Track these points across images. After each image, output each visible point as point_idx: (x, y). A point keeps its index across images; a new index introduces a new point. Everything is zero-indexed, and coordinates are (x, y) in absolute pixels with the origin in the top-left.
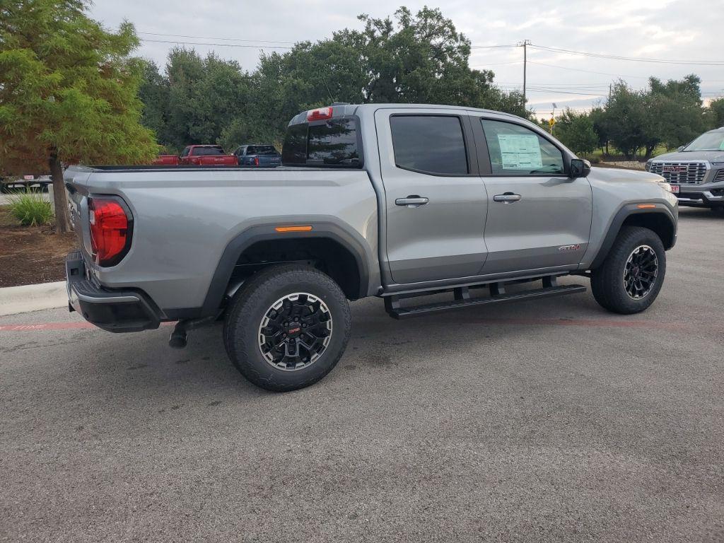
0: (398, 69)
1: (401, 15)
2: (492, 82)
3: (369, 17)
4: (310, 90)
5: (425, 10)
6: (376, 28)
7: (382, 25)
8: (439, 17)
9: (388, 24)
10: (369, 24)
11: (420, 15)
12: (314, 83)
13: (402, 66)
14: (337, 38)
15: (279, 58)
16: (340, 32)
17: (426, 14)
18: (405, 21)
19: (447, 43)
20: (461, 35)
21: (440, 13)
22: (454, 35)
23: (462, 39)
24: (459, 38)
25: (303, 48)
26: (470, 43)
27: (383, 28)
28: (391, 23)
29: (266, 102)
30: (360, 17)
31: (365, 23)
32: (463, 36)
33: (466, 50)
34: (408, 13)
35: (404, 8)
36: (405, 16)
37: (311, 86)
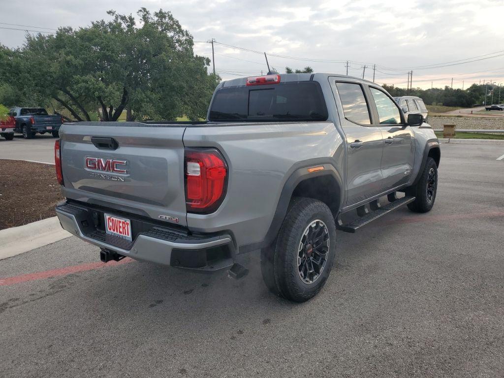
0: (148, 52)
1: (142, 14)
2: (209, 65)
3: (116, 13)
4: (81, 65)
5: (161, 12)
6: (122, 22)
7: (126, 20)
8: (171, 18)
9: (131, 19)
10: (117, 18)
11: (156, 14)
12: (84, 59)
13: (151, 51)
14: (96, 26)
15: (43, 38)
16: (98, 22)
17: (161, 15)
18: (145, 18)
19: (177, 37)
20: (186, 31)
21: (171, 15)
22: (181, 31)
23: (187, 35)
24: (185, 33)
25: (66, 32)
26: (193, 38)
27: (127, 22)
28: (134, 19)
29: (39, 73)
30: (109, 13)
31: (114, 18)
32: (188, 32)
33: (190, 42)
34: (147, 12)
35: (144, 9)
36: (145, 15)
37: (81, 62)
